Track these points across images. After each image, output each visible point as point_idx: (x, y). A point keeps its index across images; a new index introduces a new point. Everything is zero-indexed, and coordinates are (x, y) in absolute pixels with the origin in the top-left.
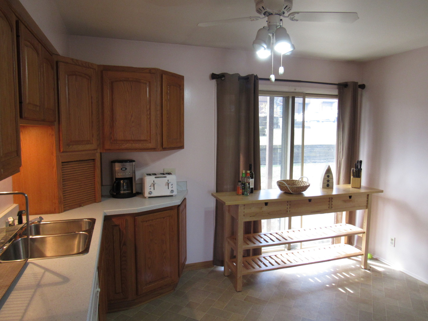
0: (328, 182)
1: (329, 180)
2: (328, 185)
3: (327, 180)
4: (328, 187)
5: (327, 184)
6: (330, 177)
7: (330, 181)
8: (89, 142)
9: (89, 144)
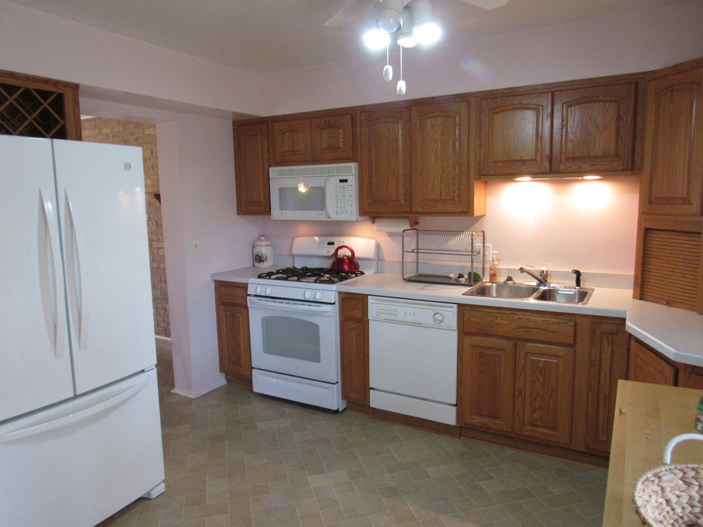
8: (686, 201)
9: (685, 204)
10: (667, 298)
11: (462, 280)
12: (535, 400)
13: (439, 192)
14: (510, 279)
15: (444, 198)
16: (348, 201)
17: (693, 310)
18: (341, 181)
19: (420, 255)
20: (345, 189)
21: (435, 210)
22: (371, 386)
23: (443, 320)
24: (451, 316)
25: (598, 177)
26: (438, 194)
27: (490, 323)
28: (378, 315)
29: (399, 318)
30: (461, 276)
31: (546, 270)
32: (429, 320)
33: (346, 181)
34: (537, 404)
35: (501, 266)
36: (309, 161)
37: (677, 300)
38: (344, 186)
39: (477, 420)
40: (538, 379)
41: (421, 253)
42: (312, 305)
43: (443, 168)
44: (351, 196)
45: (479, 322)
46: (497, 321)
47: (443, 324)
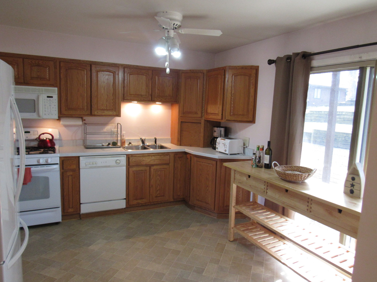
0: (352, 187)
1: (354, 184)
2: (352, 192)
3: (351, 183)
4: (351, 194)
5: (350, 189)
6: (356, 181)
7: (355, 187)
8: (196, 113)
9: (196, 114)
10: (190, 144)
11: (110, 146)
12: (157, 187)
13: (106, 106)
14: (130, 143)
15: (108, 108)
16: (53, 108)
17: (199, 147)
18: (48, 97)
19: (87, 135)
20: (51, 102)
21: (104, 114)
22: (81, 202)
23: (120, 162)
24: (123, 160)
25: (161, 103)
26: (105, 107)
27: (140, 161)
28: (86, 166)
29: (98, 165)
30: (109, 144)
31: (144, 138)
32: (114, 164)
33: (52, 97)
34: (158, 188)
35: (126, 138)
36: (22, 83)
37: (193, 144)
38: (50, 100)
39: (135, 202)
40: (158, 179)
41: (88, 134)
42: (44, 167)
43: (108, 95)
44: (55, 105)
45: (136, 161)
46: (143, 159)
47: (120, 164)
